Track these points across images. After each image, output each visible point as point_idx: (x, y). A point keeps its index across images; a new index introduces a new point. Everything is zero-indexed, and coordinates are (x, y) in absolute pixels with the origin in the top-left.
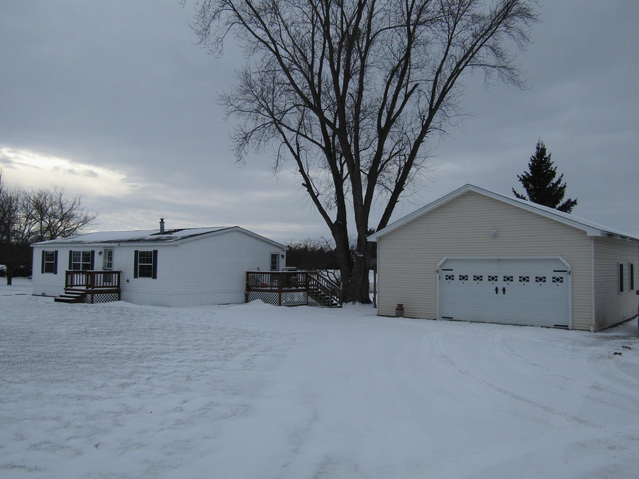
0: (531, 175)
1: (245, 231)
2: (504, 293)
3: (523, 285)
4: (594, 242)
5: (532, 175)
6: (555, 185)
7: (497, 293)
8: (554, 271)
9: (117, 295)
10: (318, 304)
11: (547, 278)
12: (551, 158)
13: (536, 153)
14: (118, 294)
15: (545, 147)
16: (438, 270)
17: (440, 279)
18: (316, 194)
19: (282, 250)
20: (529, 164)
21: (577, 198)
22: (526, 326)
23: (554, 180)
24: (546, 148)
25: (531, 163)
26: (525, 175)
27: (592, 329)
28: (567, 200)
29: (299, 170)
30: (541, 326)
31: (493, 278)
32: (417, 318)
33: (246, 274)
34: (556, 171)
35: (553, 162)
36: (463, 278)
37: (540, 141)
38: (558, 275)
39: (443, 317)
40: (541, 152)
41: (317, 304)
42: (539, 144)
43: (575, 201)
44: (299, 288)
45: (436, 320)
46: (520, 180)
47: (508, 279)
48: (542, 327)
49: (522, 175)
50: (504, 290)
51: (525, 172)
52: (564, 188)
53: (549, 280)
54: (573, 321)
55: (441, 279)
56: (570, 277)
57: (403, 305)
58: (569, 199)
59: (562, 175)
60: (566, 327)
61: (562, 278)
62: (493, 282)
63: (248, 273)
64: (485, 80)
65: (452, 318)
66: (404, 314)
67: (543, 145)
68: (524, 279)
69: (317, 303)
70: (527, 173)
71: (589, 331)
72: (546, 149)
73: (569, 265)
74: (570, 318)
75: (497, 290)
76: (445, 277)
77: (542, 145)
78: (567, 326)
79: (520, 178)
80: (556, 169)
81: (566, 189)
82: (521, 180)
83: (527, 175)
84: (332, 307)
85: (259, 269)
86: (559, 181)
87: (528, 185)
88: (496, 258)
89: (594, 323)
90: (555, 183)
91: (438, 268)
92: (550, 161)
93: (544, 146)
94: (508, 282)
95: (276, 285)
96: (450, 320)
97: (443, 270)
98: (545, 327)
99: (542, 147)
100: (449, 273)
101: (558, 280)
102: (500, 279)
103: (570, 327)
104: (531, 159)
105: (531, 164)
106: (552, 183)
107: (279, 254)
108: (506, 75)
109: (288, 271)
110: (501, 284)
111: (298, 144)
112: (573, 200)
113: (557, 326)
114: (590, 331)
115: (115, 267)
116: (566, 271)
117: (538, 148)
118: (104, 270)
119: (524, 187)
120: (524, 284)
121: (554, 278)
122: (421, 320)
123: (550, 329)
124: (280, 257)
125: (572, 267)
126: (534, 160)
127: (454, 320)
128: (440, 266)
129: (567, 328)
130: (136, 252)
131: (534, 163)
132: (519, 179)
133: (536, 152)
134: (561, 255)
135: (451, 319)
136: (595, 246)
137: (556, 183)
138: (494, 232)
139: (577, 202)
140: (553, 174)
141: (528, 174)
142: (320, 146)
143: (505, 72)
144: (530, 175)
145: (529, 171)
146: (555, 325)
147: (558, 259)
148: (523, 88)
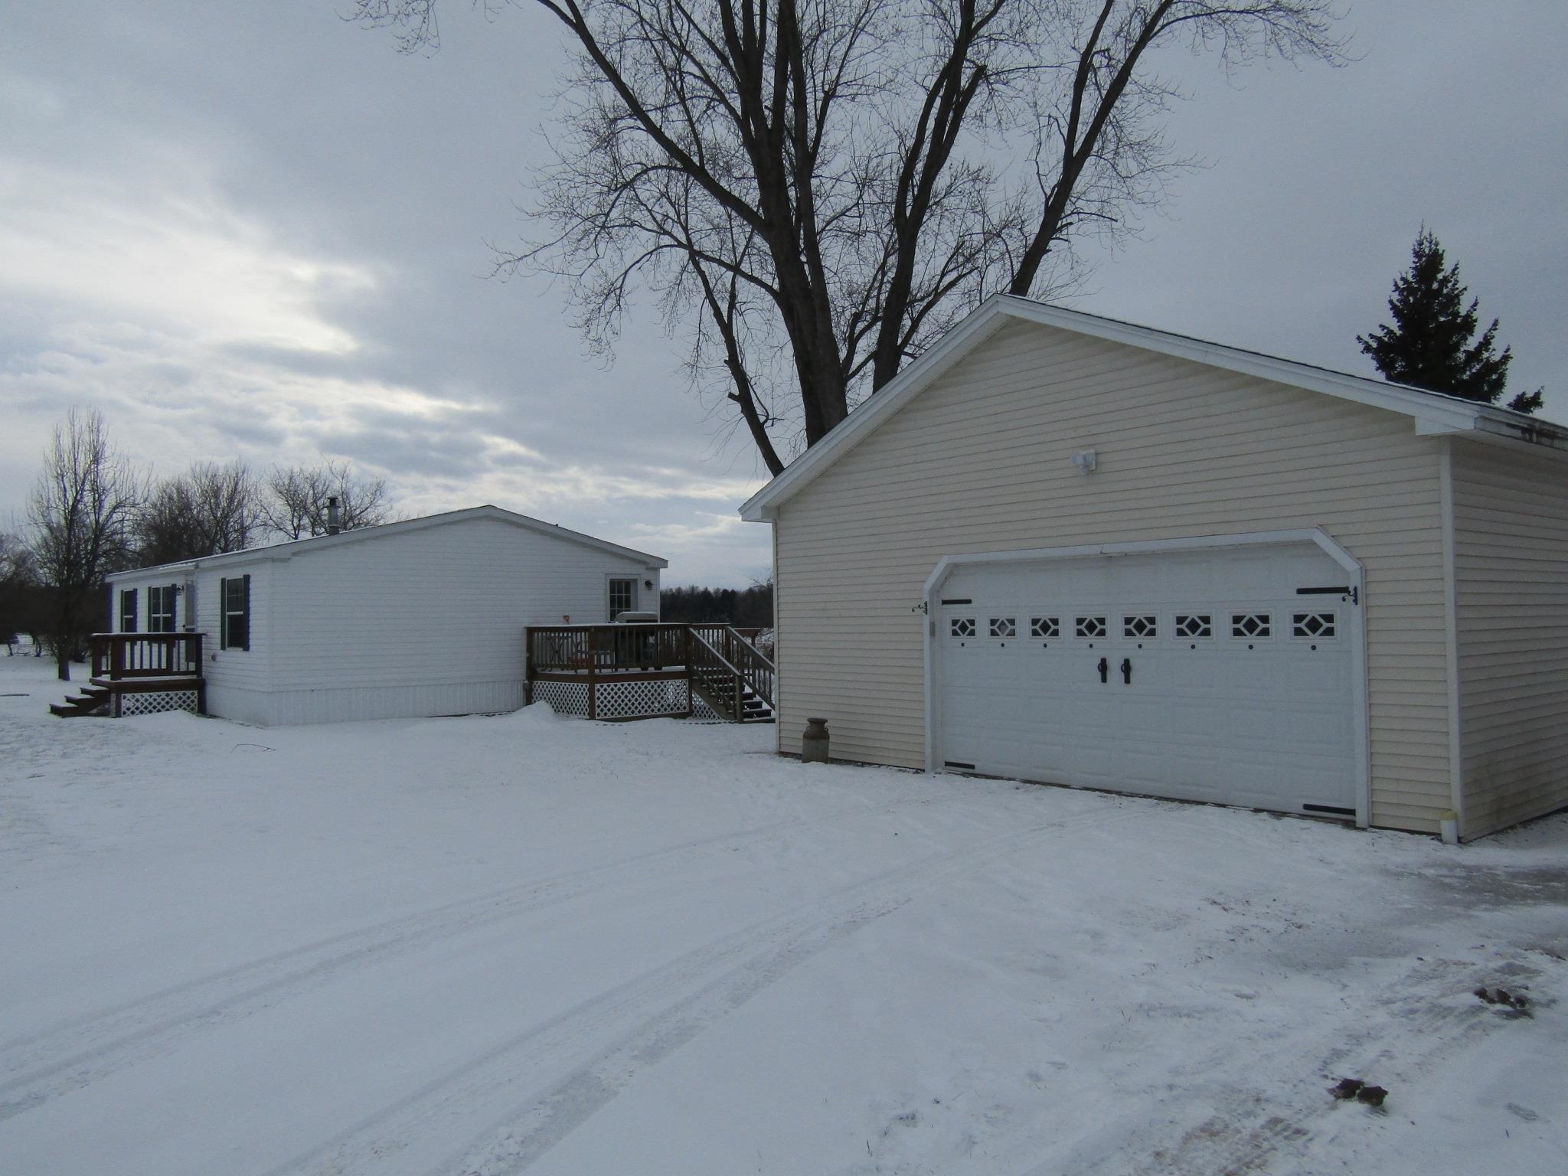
0: (1399, 333)
1: (515, 519)
2: (1127, 680)
3: (1190, 647)
4: (1454, 465)
5: (1401, 332)
6: (1473, 356)
7: (1104, 680)
8: (1300, 591)
9: (193, 694)
10: (714, 713)
11: (1272, 620)
12: (1460, 277)
13: (1413, 268)
14: (196, 692)
15: (1441, 248)
16: (926, 604)
17: (933, 633)
18: (762, 419)
19: (647, 569)
20: (1391, 302)
21: (1542, 387)
22: (1200, 806)
23: (1472, 343)
24: (1444, 251)
25: (1396, 297)
26: (1380, 333)
27: (1447, 829)
28: (1515, 398)
29: (725, 361)
30: (1256, 806)
31: (1091, 627)
32: (871, 764)
33: (526, 633)
34: (1475, 315)
35: (1465, 289)
36: (1001, 627)
37: (1426, 233)
38: (1314, 606)
39: (948, 764)
40: (1429, 262)
41: (712, 713)
42: (1421, 244)
43: (1537, 395)
44: (663, 668)
45: (923, 771)
46: (1365, 349)
47: (1141, 627)
48: (1257, 811)
49: (1372, 336)
50: (1126, 667)
51: (1381, 326)
52: (1505, 363)
53: (1281, 625)
54: (1372, 791)
55: (937, 634)
56: (1356, 611)
57: (826, 721)
58: (1520, 393)
59: (1496, 323)
60: (1344, 817)
61: (1329, 618)
62: (1091, 638)
63: (531, 631)
64: (1224, 56)
65: (972, 767)
66: (830, 748)
67: (1434, 242)
68: (1194, 626)
69: (711, 709)
70: (1388, 328)
71: (1437, 836)
72: (1442, 255)
73: (1351, 566)
74: (1362, 779)
75: (1103, 667)
76: (949, 628)
77: (1430, 243)
78: (1352, 812)
79: (1366, 343)
80: (1475, 310)
81: (1510, 364)
82: (1368, 348)
83: (1387, 333)
84: (745, 720)
85: (568, 621)
86: (1486, 343)
87: (1393, 361)
88: (1095, 550)
89: (1457, 804)
90: (1472, 350)
91: (926, 598)
92: (1456, 286)
93: (1437, 244)
94: (1140, 638)
95: (609, 662)
96: (964, 774)
97: (945, 602)
98: (1268, 811)
99: (1430, 250)
100: (962, 613)
101: (1314, 625)
102: (1115, 627)
103: (1361, 818)
104: (1396, 285)
105: (1398, 300)
106: (1465, 351)
107: (636, 580)
108: (1287, 28)
109: (628, 621)
110: (1116, 645)
111: (733, 296)
112: (1530, 394)
113: (1315, 812)
114: (1441, 841)
115: (199, 624)
116: (1345, 590)
117: (1418, 254)
118: (187, 630)
119: (1377, 369)
120: (1193, 647)
121: (1298, 618)
122: (882, 771)
123: (1287, 821)
124: (641, 585)
125: (1365, 572)
126: (1406, 289)
127: (976, 776)
128: (937, 590)
129: (1349, 817)
130: (223, 580)
131: (1407, 297)
132: (1361, 347)
133: (1414, 266)
134: (1322, 527)
135: (967, 770)
136: (1455, 478)
137: (1476, 348)
138: (1085, 458)
139: (1543, 398)
140: (1468, 325)
141: (1390, 332)
142: (769, 289)
143: (1284, 22)
144: (1398, 335)
145: (1394, 325)
146: (1307, 807)
147: (1311, 544)
148: (1338, 61)
